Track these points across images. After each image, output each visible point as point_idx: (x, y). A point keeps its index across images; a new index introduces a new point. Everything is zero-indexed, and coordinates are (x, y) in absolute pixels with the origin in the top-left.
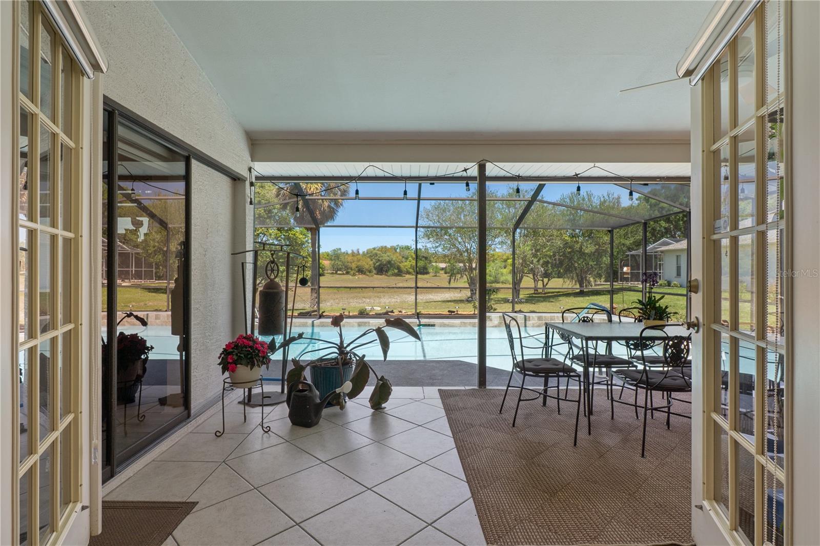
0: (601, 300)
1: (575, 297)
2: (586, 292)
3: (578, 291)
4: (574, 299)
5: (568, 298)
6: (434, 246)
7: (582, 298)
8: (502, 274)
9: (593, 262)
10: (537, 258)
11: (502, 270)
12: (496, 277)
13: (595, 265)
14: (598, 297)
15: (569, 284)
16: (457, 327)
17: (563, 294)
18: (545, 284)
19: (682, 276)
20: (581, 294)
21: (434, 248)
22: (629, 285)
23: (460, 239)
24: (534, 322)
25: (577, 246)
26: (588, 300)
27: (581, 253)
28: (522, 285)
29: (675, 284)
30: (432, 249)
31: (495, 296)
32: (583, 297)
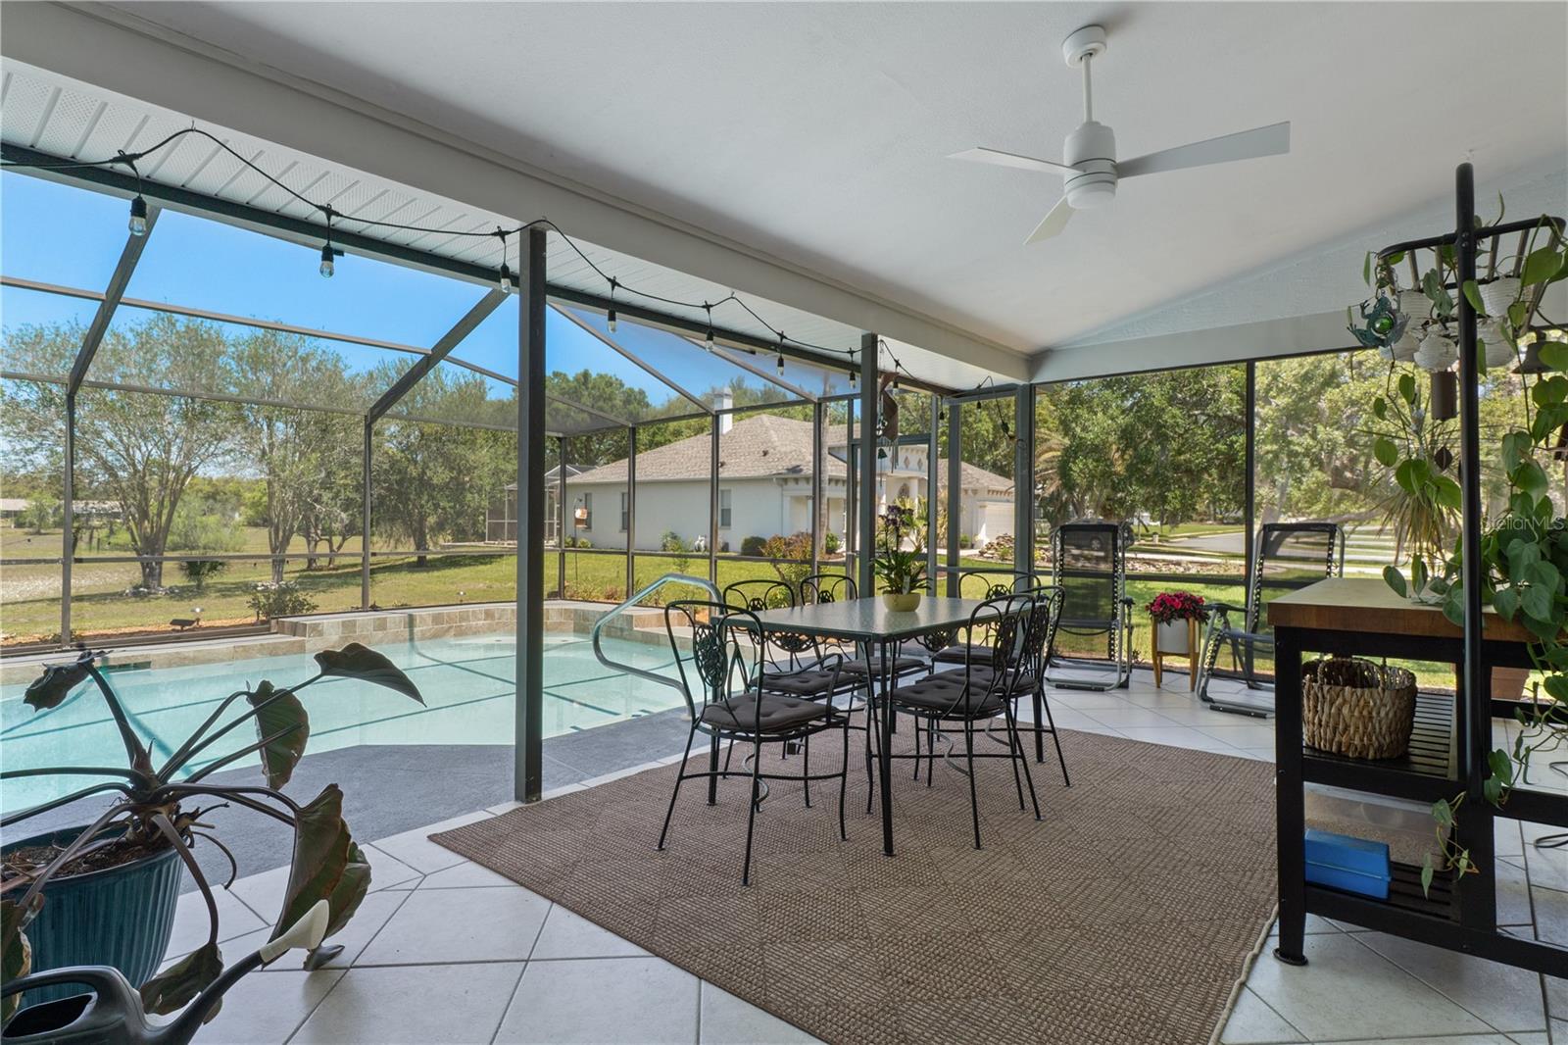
0: (465, 575)
1: (410, 572)
2: (430, 561)
3: (415, 559)
4: (409, 576)
5: (397, 575)
6: (18, 447)
7: (425, 574)
8: (205, 528)
9: (449, 502)
10: (331, 489)
11: (204, 518)
12: (186, 535)
13: (450, 507)
14: (456, 570)
15: (382, 547)
16: (222, 660)
17: (384, 568)
18: (335, 548)
19: (593, 529)
20: (422, 565)
21: (17, 454)
22: (505, 545)
23: (109, 436)
24: (425, 628)
25: (413, 472)
26: (438, 577)
27: (424, 483)
28: (290, 550)
29: (583, 543)
30: (13, 457)
31: (216, 580)
32: (428, 572)
